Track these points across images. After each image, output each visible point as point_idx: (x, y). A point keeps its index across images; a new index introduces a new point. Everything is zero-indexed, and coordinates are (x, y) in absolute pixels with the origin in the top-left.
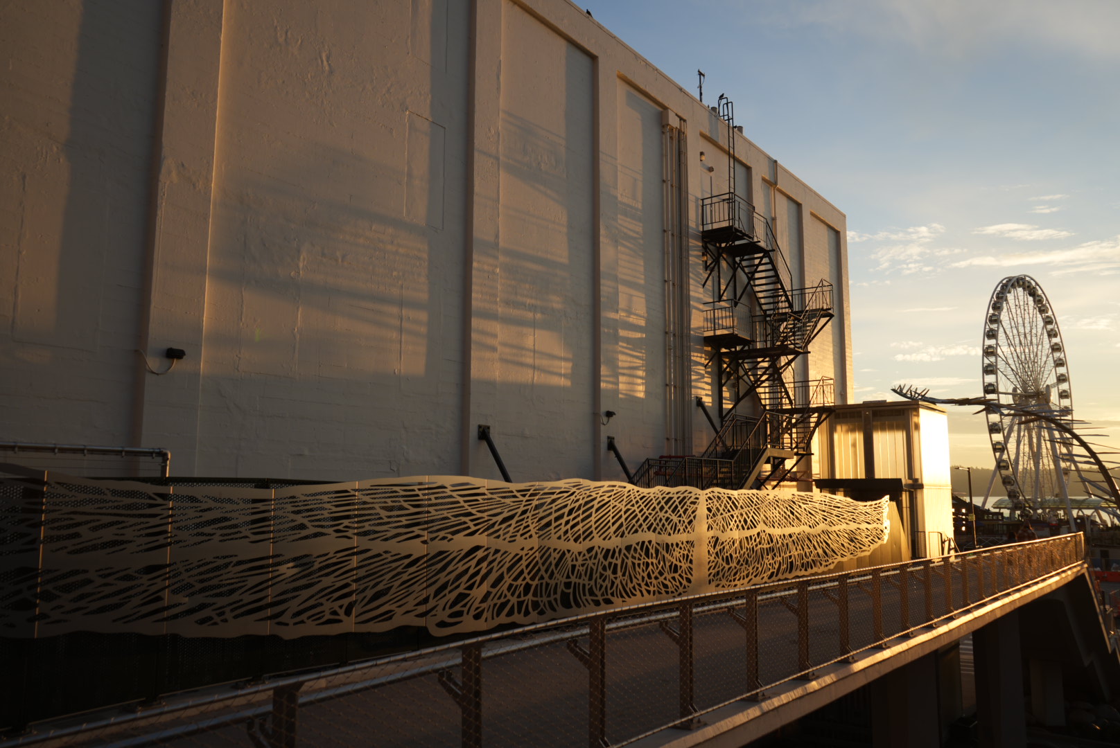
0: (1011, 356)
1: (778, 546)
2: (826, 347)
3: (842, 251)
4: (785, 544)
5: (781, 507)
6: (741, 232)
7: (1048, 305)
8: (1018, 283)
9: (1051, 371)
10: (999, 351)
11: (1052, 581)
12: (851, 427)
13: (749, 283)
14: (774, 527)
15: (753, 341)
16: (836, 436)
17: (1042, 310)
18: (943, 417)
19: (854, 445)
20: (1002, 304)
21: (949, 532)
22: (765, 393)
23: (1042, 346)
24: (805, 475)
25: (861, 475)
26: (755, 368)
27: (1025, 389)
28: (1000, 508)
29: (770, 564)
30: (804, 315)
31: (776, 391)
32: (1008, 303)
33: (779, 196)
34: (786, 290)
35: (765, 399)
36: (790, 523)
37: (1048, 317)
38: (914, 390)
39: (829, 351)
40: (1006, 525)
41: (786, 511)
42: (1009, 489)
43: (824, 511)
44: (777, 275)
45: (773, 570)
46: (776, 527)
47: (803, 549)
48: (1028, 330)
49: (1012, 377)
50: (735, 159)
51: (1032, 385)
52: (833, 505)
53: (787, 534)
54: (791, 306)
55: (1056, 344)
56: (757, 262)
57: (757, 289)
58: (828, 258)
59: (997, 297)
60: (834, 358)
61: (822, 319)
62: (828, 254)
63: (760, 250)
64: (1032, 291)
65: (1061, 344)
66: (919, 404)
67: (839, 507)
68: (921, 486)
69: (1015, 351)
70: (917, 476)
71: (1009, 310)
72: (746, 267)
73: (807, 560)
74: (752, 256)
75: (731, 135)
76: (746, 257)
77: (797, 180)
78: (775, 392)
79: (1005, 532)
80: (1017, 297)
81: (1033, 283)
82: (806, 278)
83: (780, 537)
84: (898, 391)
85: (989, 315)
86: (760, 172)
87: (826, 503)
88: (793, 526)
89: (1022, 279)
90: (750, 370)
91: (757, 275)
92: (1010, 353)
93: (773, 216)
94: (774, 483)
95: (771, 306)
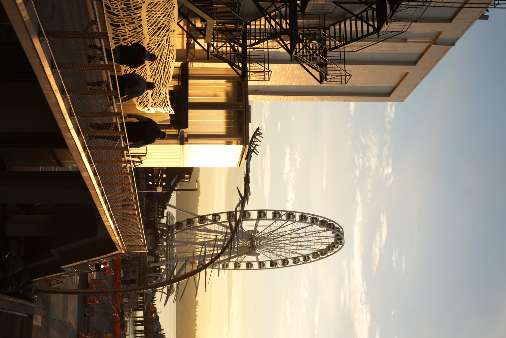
0: (284, 231)
1: (132, 14)
2: (296, 80)
3: (373, 98)
4: (134, 21)
5: (164, 19)
6: (397, 8)
7: (319, 258)
8: (339, 239)
9: (269, 258)
10: (289, 223)
11: (110, 223)
12: (230, 94)
13: (354, 15)
14: (147, 12)
15: (304, 15)
16: (223, 82)
17: (315, 255)
18: (235, 164)
19: (215, 95)
20: (325, 227)
21: (147, 163)
22: (260, 25)
23: (288, 253)
24: (192, 56)
25: (191, 99)
26: (281, 17)
27: (257, 239)
28: (167, 217)
29: (117, 6)
30: (323, 59)
31: (262, 35)
32: (325, 231)
33: (424, 46)
34: (345, 46)
35: (255, 25)
36: (151, 26)
37: (309, 258)
38: (258, 144)
39: (293, 82)
40: (155, 220)
41: (161, 23)
42: (183, 223)
43: (161, 57)
44: (358, 39)
45: (112, 9)
46: (147, 13)
47: (130, 37)
48: (302, 244)
49: (268, 230)
50: (460, 8)
51: (260, 244)
52: (166, 65)
53: (142, 23)
54: (331, 49)
55: (288, 262)
56: (371, 23)
57: (348, 22)
58: (369, 85)
59: (330, 224)
60: (287, 86)
61: (319, 73)
62: (372, 85)
63: (380, 26)
64: (331, 248)
65: (288, 265)
66: (246, 145)
67: (164, 70)
68: (182, 143)
69: (288, 234)
70: (190, 141)
71: (319, 232)
72: (367, 14)
73: (121, 40)
74: (375, 19)
75: (481, 6)
76: (375, 12)
77: (436, 63)
78: (260, 34)
79: (149, 219)
80: (328, 237)
81: (336, 250)
82: (354, 66)
83: (139, 17)
84: (258, 132)
85: (318, 217)
86: (446, 30)
87: (167, 59)
88: (149, 29)
89: (341, 242)
90: (280, 12)
91: (359, 23)
92: (287, 230)
93: (408, 40)
94: (185, 28)
95: (332, 35)
